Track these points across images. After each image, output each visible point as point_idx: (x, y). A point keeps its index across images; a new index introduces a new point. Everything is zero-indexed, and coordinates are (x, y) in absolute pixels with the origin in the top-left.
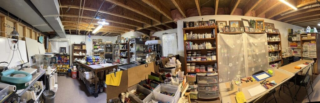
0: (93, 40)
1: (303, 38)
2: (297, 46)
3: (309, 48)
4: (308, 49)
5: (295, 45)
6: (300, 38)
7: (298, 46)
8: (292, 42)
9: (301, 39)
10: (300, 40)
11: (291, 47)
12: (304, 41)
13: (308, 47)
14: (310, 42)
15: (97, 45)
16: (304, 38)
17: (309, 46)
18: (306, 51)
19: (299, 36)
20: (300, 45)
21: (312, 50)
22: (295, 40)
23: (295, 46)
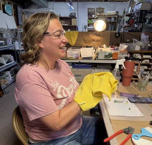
0: (89, 9)
15: (94, 18)
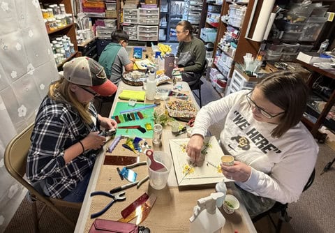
2: (104, 9)
3: (141, 16)
4: (139, 18)
5: (101, 5)
7: (108, 9)
11: (87, 13)
13: (139, 14)
17: (141, 11)
18: (132, 25)
20: (114, 8)
21: (149, 20)
23: (98, 10)
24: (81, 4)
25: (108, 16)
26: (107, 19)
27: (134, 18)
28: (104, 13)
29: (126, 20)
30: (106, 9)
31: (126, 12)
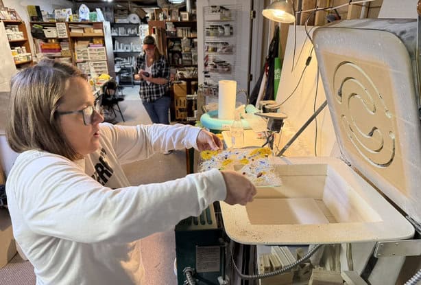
1: (73, 31)
2: (60, 50)
3: (91, 53)
4: (89, 56)
5: (57, 47)
6: (66, 31)
7: (63, 49)
8: (46, 40)
9: (69, 34)
10: (66, 37)
11: (45, 54)
12: (75, 39)
13: (89, 52)
14: (92, 42)
16: (76, 32)
17: (90, 50)
18: (84, 62)
19: (62, 27)
20: (67, 49)
21: (98, 57)
22: (55, 36)
23: (54, 50)
24: (39, 46)
25: (63, 55)
26: (62, 57)
27: (85, 56)
28: (60, 53)
29: (79, 57)
30: (61, 49)
31: (78, 51)
